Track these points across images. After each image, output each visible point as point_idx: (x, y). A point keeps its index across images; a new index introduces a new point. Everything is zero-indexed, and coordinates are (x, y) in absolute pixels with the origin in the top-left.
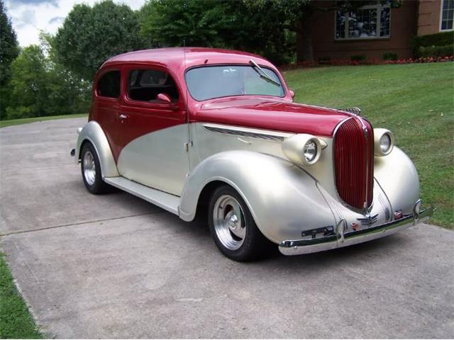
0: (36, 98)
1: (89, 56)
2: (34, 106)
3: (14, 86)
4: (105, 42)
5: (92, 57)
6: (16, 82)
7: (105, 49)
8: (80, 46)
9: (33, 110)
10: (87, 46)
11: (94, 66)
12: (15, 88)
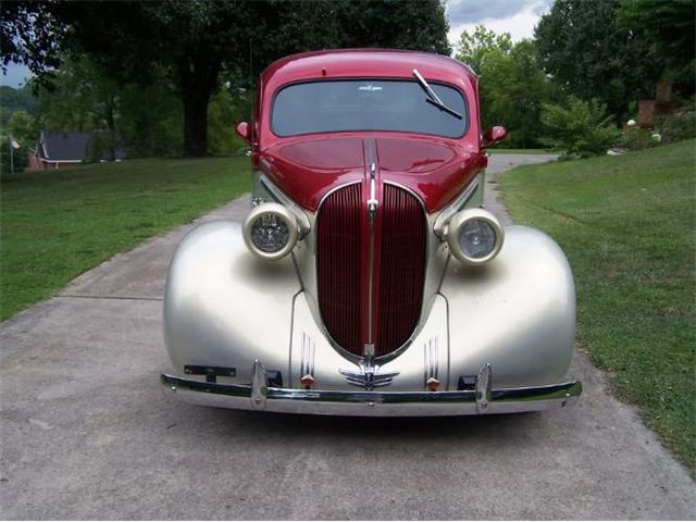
0: (522, 120)
1: (582, 58)
2: (518, 131)
3: (492, 100)
4: (611, 37)
5: (587, 61)
6: (497, 95)
7: (609, 48)
8: (569, 43)
9: (515, 138)
10: (581, 42)
11: (589, 75)
12: (495, 103)
